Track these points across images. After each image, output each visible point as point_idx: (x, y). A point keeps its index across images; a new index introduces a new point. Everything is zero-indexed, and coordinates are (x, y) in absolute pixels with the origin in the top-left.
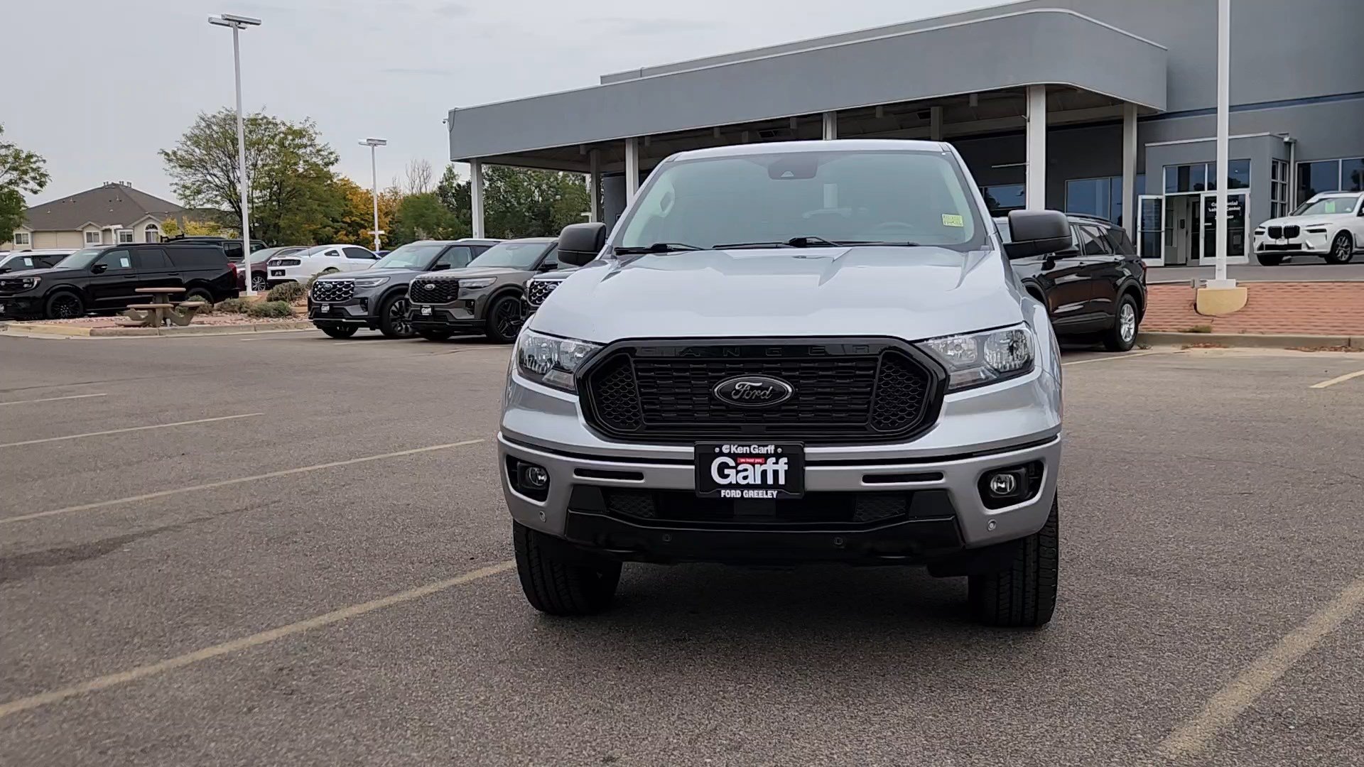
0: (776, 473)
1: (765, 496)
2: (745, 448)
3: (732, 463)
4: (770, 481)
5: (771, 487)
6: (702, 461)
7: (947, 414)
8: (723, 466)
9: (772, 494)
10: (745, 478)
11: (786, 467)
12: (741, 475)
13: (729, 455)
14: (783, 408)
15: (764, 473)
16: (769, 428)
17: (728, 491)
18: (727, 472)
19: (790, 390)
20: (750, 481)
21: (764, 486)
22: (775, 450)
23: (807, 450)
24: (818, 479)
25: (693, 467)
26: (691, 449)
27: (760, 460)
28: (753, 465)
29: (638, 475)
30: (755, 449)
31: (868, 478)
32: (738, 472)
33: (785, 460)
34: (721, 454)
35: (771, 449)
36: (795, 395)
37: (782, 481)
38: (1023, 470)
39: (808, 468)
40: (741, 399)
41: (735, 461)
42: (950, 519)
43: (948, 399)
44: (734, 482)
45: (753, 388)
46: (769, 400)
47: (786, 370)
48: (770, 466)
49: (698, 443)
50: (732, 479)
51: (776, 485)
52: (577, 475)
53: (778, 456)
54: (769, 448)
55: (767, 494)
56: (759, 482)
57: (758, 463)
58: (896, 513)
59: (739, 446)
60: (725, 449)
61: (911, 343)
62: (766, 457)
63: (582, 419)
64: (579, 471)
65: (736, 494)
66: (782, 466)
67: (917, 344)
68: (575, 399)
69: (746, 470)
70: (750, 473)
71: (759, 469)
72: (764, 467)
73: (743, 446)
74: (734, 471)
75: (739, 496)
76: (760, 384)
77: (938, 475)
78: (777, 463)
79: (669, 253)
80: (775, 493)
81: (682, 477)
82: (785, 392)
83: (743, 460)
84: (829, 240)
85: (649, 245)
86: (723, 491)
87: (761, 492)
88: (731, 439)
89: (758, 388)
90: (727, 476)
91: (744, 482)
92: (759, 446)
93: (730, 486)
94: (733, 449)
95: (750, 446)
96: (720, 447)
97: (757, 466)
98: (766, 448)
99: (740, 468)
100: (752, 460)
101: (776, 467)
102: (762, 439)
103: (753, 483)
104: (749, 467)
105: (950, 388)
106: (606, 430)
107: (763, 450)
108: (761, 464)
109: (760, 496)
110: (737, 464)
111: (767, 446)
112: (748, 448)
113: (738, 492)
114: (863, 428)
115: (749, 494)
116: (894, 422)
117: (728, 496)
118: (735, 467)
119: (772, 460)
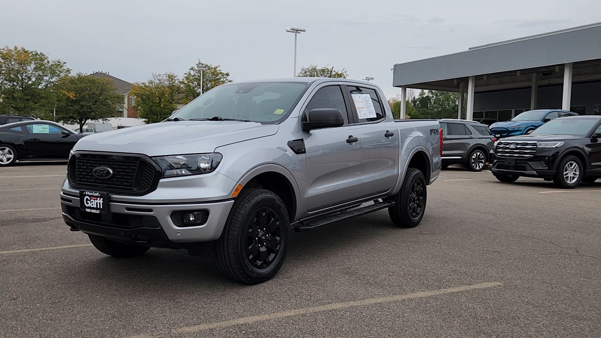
0: (100, 203)
1: (96, 212)
3: (89, 199)
4: (98, 207)
6: (82, 197)
7: (160, 186)
8: (87, 199)
9: (98, 212)
10: (92, 205)
11: (102, 202)
12: (92, 203)
13: (88, 195)
14: (110, 179)
15: (97, 203)
16: (107, 187)
18: (88, 202)
19: (111, 172)
20: (93, 206)
21: (96, 209)
22: (99, 195)
23: (111, 196)
24: (115, 208)
25: (79, 199)
26: (78, 192)
27: (96, 198)
28: (94, 200)
29: (70, 201)
30: (94, 194)
31: (128, 209)
32: (91, 202)
33: (102, 199)
34: (86, 195)
35: (97, 194)
36: (113, 174)
37: (101, 207)
38: (196, 213)
39: (111, 203)
40: (98, 175)
42: (158, 228)
43: (161, 181)
44: (89, 206)
46: (105, 176)
48: (98, 201)
49: (81, 190)
53: (100, 197)
56: (96, 207)
57: (95, 199)
60: (87, 193)
61: (150, 157)
62: (97, 197)
66: (101, 202)
67: (152, 158)
69: (92, 202)
71: (96, 201)
72: (97, 201)
73: (91, 192)
74: (90, 202)
75: (90, 211)
76: (104, 169)
77: (151, 210)
78: (100, 200)
80: (99, 211)
81: (77, 202)
82: (109, 173)
83: (92, 198)
86: (86, 209)
87: (96, 210)
88: (88, 189)
89: (102, 171)
90: (88, 204)
91: (92, 206)
93: (88, 208)
95: (93, 192)
96: (85, 192)
97: (95, 200)
98: (96, 194)
99: (92, 200)
100: (94, 198)
101: (100, 201)
102: (96, 190)
105: (165, 176)
110: (91, 199)
114: (131, 189)
115: (93, 211)
116: (144, 188)
117: (87, 211)
118: (90, 200)
119: (99, 199)
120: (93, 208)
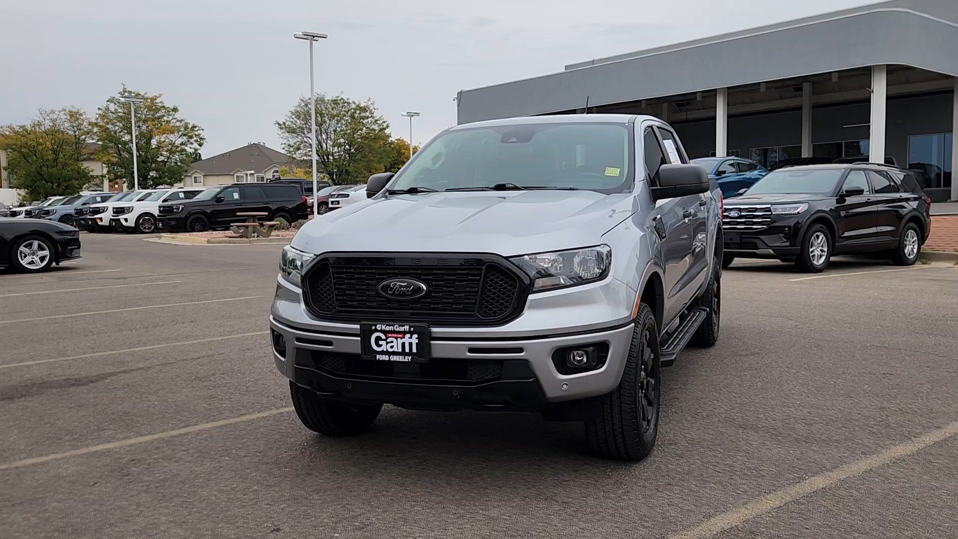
0: (411, 344)
1: (404, 360)
2: (391, 327)
3: (383, 337)
4: (407, 350)
5: (408, 354)
6: (365, 334)
7: (530, 308)
8: (378, 339)
9: (408, 359)
10: (392, 347)
11: (417, 341)
12: (389, 345)
13: (381, 331)
14: (422, 300)
15: (403, 344)
16: (412, 314)
17: (381, 356)
18: (381, 342)
19: (425, 288)
20: (395, 349)
21: (403, 353)
22: (410, 329)
23: (434, 330)
24: (441, 349)
25: (359, 338)
26: (358, 327)
27: (400, 336)
28: (396, 338)
29: (329, 343)
30: (397, 328)
31: (472, 350)
32: (387, 343)
33: (415, 336)
34: (376, 330)
35: (407, 328)
36: (428, 292)
37: (414, 350)
38: (591, 349)
39: (432, 342)
40: (393, 294)
41: (386, 336)
42: (531, 380)
43: (531, 297)
44: (385, 350)
45: (401, 286)
46: (411, 295)
47: (424, 275)
48: (407, 339)
49: (363, 322)
50: (383, 348)
51: (410, 353)
52: (297, 342)
53: (412, 333)
54: (405, 327)
55: (405, 359)
56: (400, 350)
57: (399, 337)
58: (495, 375)
59: (387, 325)
60: (379, 327)
61: (507, 258)
62: (404, 333)
63: (303, 305)
64: (299, 339)
65: (385, 358)
66: (414, 340)
67: (510, 259)
68: (299, 291)
69: (392, 342)
70: (394, 344)
71: (400, 341)
72: (403, 340)
73: (389, 325)
74: (385, 342)
75: (388, 359)
76: (406, 284)
77: (520, 350)
78: (411, 338)
79: (419, 194)
80: (410, 358)
81: (352, 345)
82: (420, 289)
83: (390, 335)
84: (519, 186)
85: (406, 189)
86: (378, 356)
87: (401, 357)
88: (382, 321)
89: (403, 287)
90: (381, 346)
91: (391, 350)
92: (399, 326)
93: (382, 353)
94: (383, 327)
95: (393, 326)
96: (375, 326)
97: (399, 339)
98: (404, 328)
99: (389, 340)
100: (395, 335)
101: (410, 340)
102: (402, 321)
103: (396, 351)
104: (394, 340)
105: (534, 290)
106: (315, 312)
107: (402, 329)
108: (401, 338)
109: (401, 360)
110: (387, 338)
111: (404, 326)
112: (392, 327)
113: (387, 356)
114: (472, 316)
115: (395, 358)
116: (495, 313)
117: (381, 359)
118: (385, 340)
119: (408, 336)
120: (394, 353)
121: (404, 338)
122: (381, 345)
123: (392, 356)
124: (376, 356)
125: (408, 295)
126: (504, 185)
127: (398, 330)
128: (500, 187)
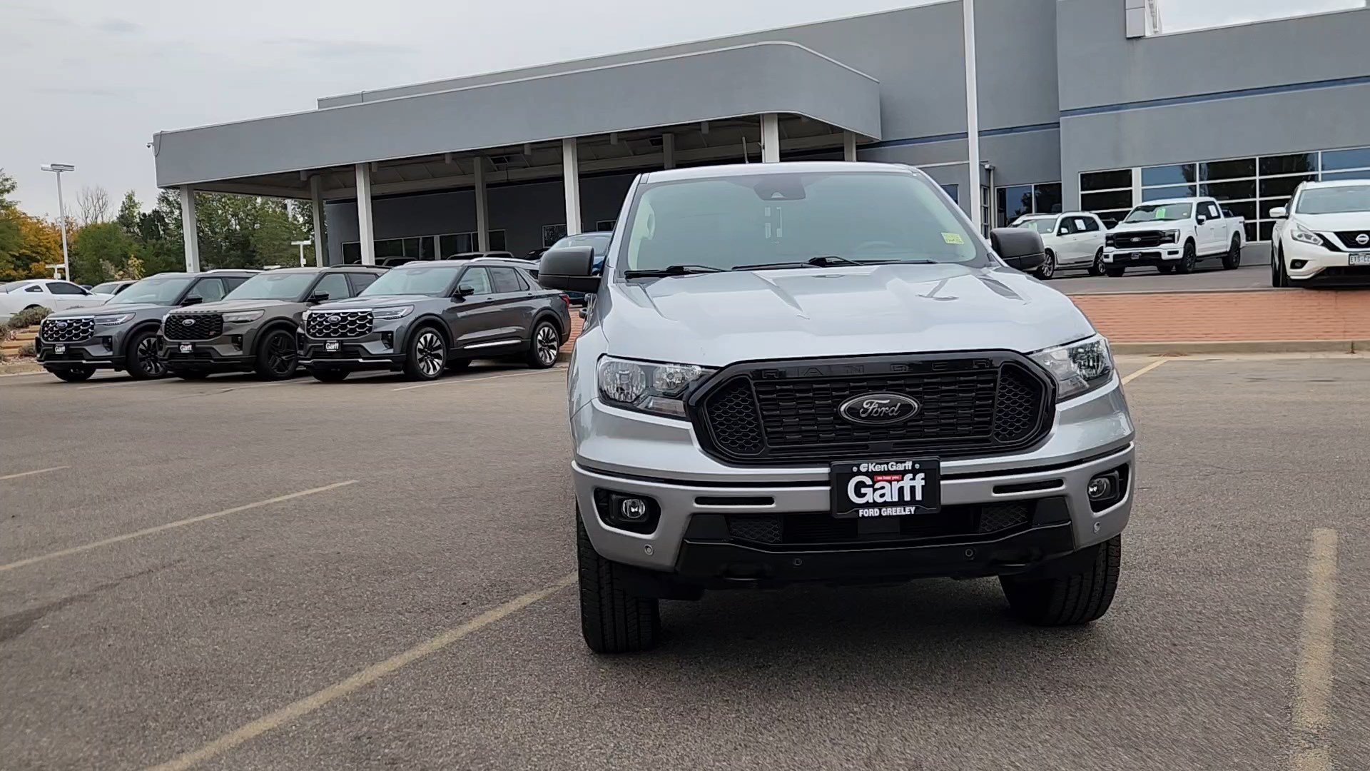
0: (913, 489)
1: (903, 513)
2: (883, 466)
3: (868, 481)
4: (907, 498)
5: (908, 504)
6: (838, 482)
7: (1061, 423)
8: (860, 485)
9: (910, 510)
10: (882, 496)
11: (923, 483)
12: (879, 493)
13: (867, 474)
14: (909, 424)
15: (901, 490)
16: (896, 445)
17: (866, 510)
18: (863, 490)
19: (915, 405)
20: (887, 498)
21: (901, 502)
22: (913, 466)
23: (943, 464)
24: (952, 492)
25: (828, 488)
26: (826, 470)
27: (897, 477)
28: (890, 482)
29: (769, 500)
30: (893, 466)
31: (998, 489)
32: (875, 490)
33: (922, 475)
34: (859, 473)
35: (909, 465)
36: (921, 413)
37: (919, 497)
38: (1114, 474)
39: (942, 482)
40: (869, 417)
41: (872, 479)
42: (1067, 524)
43: (1060, 406)
44: (871, 501)
45: (881, 405)
46: (898, 416)
47: (909, 386)
48: (907, 482)
49: (833, 463)
50: (869, 498)
51: (913, 501)
52: (697, 503)
53: (914, 472)
54: (906, 464)
55: (905, 511)
56: (896, 499)
58: (1020, 522)
59: (877, 464)
60: (863, 468)
61: (1024, 355)
62: (903, 473)
63: (697, 446)
64: (700, 500)
65: (874, 512)
66: (919, 481)
67: (1030, 356)
68: (688, 426)
69: (883, 488)
70: (887, 491)
71: (896, 486)
72: (901, 484)
73: (881, 464)
74: (871, 489)
75: (877, 514)
76: (888, 401)
77: (1059, 482)
78: (914, 479)
79: (685, 276)
80: (913, 509)
81: (816, 499)
82: (910, 407)
83: (879, 478)
84: (851, 259)
85: (663, 268)
86: (861, 511)
87: (898, 509)
88: (868, 458)
89: (885, 405)
91: (881, 500)
92: (897, 463)
93: (867, 505)
94: (871, 468)
95: (887, 464)
96: (858, 466)
97: (893, 483)
98: (903, 465)
99: (877, 486)
100: (888, 478)
101: (913, 483)
102: (900, 456)
103: (890, 500)
104: (886, 485)
105: (1059, 397)
106: (727, 456)
107: (901, 467)
108: (898, 481)
109: (898, 513)
110: (874, 483)
111: (904, 462)
112: (886, 466)
113: (877, 510)
114: (986, 440)
115: (887, 512)
116: (1010, 433)
117: (866, 515)
118: (872, 486)
119: (909, 476)
120: (886, 504)
121: (903, 480)
122: (865, 495)
123: (884, 509)
124: (858, 512)
125: (894, 417)
126: (823, 259)
127: (894, 468)
128: (820, 262)
